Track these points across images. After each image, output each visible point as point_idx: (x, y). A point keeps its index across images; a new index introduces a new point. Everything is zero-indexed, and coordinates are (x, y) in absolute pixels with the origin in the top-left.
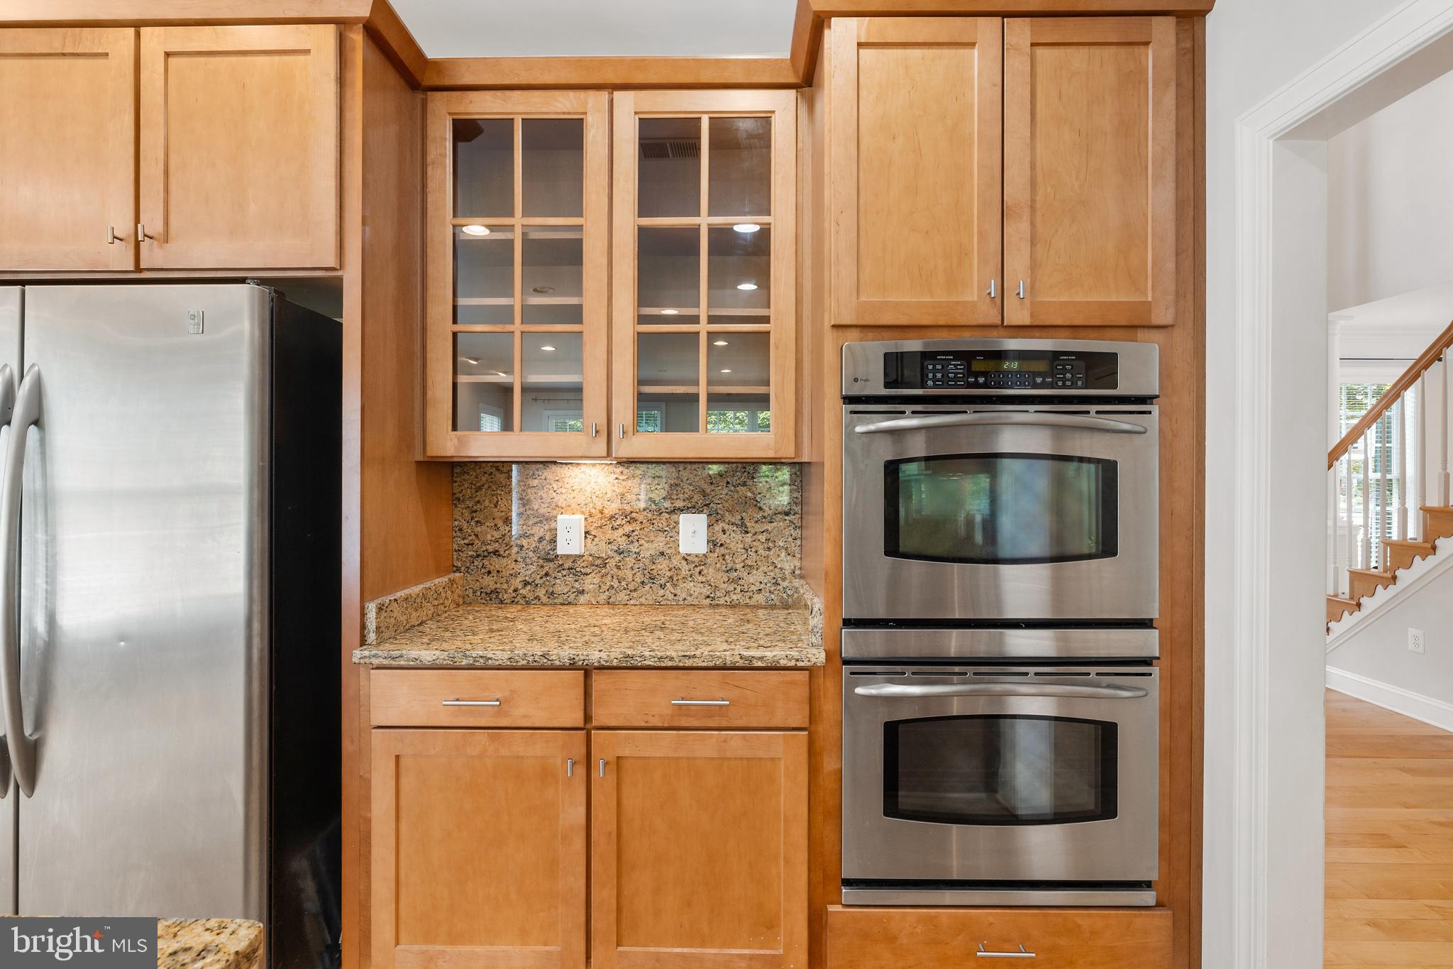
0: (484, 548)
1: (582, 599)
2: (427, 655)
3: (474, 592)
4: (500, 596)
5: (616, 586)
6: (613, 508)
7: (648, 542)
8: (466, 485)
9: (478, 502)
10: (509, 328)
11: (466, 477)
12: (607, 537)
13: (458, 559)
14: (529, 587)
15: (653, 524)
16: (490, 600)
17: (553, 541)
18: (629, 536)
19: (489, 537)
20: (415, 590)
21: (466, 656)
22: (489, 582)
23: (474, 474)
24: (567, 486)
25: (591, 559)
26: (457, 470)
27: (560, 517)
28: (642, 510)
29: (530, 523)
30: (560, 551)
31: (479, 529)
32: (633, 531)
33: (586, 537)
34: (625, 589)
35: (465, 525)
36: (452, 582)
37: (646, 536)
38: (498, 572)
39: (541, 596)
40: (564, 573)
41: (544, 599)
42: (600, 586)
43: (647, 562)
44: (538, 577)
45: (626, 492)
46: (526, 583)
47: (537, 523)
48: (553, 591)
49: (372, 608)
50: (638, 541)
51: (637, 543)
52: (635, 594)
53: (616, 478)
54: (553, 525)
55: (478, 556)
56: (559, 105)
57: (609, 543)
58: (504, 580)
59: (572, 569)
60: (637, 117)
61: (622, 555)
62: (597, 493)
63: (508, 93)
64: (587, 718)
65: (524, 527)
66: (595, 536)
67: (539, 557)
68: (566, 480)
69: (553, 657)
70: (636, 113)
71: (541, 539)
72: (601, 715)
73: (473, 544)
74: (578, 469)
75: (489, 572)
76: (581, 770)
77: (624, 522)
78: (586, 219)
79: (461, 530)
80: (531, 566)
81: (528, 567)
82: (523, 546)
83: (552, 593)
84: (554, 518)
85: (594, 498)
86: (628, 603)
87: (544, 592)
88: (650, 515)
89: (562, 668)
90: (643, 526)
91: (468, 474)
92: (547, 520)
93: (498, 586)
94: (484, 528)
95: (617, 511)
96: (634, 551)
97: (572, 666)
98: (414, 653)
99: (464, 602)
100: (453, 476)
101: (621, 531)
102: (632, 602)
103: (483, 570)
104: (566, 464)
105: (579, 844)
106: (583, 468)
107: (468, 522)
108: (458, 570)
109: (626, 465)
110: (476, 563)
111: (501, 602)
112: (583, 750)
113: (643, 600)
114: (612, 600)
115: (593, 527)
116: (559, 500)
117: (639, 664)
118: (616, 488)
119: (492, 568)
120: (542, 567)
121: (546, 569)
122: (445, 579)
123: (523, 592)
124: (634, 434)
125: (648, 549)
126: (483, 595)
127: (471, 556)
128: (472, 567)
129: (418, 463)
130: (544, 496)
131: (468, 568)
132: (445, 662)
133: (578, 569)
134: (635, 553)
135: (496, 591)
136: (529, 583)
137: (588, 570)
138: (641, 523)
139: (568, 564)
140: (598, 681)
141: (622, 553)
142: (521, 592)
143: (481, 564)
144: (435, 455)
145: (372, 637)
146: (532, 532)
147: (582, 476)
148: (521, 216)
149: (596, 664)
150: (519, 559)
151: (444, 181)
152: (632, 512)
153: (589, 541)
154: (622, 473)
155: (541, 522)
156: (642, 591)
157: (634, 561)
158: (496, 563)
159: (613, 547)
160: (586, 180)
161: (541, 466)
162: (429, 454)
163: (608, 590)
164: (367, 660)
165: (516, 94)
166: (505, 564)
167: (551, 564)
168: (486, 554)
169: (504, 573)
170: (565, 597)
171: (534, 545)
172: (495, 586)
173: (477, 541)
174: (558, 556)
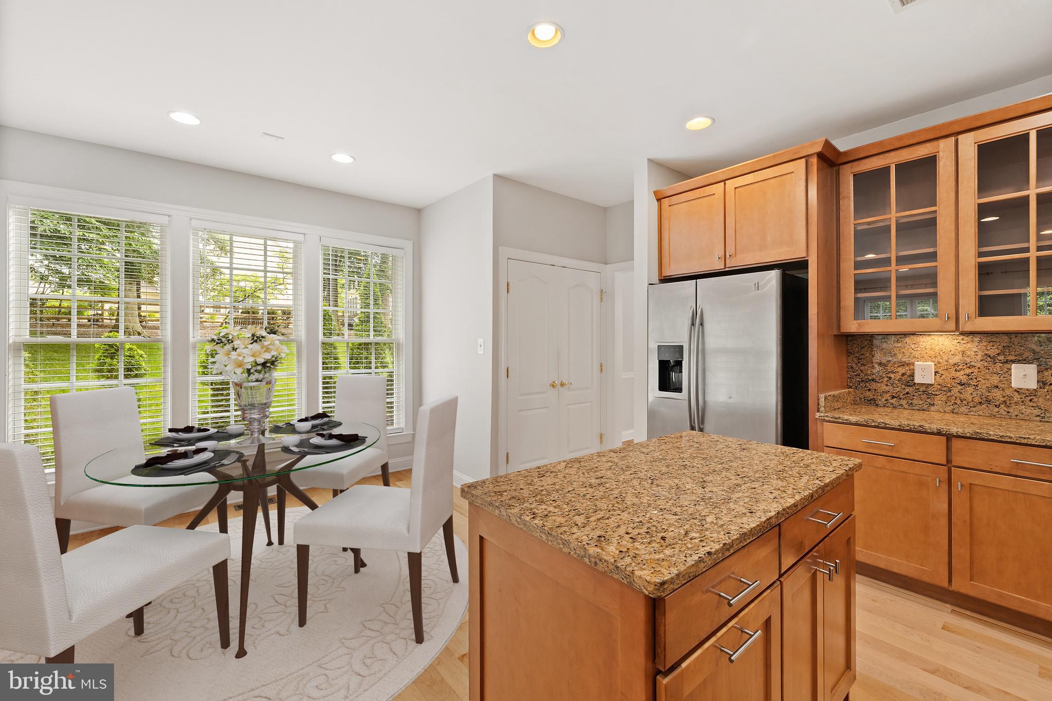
0: (866, 378)
1: (933, 408)
2: (853, 419)
3: (861, 399)
4: (877, 402)
5: (958, 403)
6: (957, 359)
7: (985, 379)
8: (855, 346)
9: (863, 354)
10: (888, 269)
11: (855, 342)
12: (952, 375)
13: (850, 382)
14: (895, 399)
15: (989, 369)
16: (870, 404)
17: (912, 375)
18: (968, 375)
19: (869, 372)
20: (836, 393)
21: (874, 422)
22: (869, 395)
23: (860, 340)
24: (921, 347)
25: (939, 387)
26: (850, 338)
27: (916, 363)
28: (979, 360)
29: (896, 366)
30: (917, 381)
31: (863, 368)
32: (972, 373)
33: (935, 375)
34: (966, 405)
35: (854, 366)
36: (849, 393)
37: (983, 376)
38: (875, 390)
39: (904, 404)
40: (920, 393)
41: (906, 406)
42: (946, 402)
43: (984, 391)
44: (902, 394)
45: (966, 350)
46: (893, 397)
47: (901, 366)
48: (911, 403)
49: (822, 396)
50: (976, 378)
51: (975, 379)
52: (974, 409)
53: (959, 342)
54: (912, 367)
55: (863, 381)
56: (919, 152)
57: (953, 379)
58: (879, 394)
59: (925, 391)
60: (976, 145)
61: (963, 386)
62: (943, 351)
63: (887, 155)
64: (949, 461)
65: (892, 368)
66: (942, 374)
67: (902, 384)
68: (921, 343)
69: (927, 428)
70: (975, 143)
71: (903, 374)
72: (957, 460)
73: (859, 375)
74: (929, 338)
75: (869, 390)
76: (945, 486)
77: (965, 367)
78: (939, 207)
79: (852, 368)
80: (896, 388)
81: (894, 389)
82: (891, 378)
83: (911, 404)
84: (913, 364)
85: (941, 353)
86: (968, 413)
87: (906, 402)
88: (986, 364)
89: (932, 433)
90: (980, 370)
91: (856, 340)
92: (907, 364)
93: (875, 397)
94: (866, 367)
95: (959, 361)
96: (973, 384)
97: (939, 433)
98: (846, 417)
99: (855, 403)
100: (847, 342)
101: (962, 372)
102: (971, 413)
103: (866, 389)
104: (921, 335)
105: (944, 522)
106: (933, 337)
107: (856, 364)
108: (851, 387)
109: (966, 335)
110: (861, 385)
111: (877, 405)
112: (946, 476)
113: (981, 413)
114: (954, 411)
115: (941, 369)
116: (916, 354)
117: (986, 438)
118: (958, 348)
119: (871, 388)
120: (904, 389)
121: (907, 390)
122: (847, 390)
123: (892, 401)
124: (976, 318)
125: (985, 384)
126: (866, 401)
127: (858, 381)
128: (859, 387)
129: (835, 335)
130: (906, 352)
131: (857, 387)
132: (862, 423)
133: (930, 392)
134: (974, 385)
135: (873, 399)
136: (895, 397)
137: (937, 393)
138: (979, 368)
139: (923, 388)
140: (956, 444)
141: (964, 384)
142: (890, 401)
143: (864, 385)
144: (845, 331)
145: (822, 409)
146: (897, 370)
147: (933, 341)
148: (895, 212)
149: (955, 434)
150: (889, 384)
151: (849, 205)
152: (971, 362)
153: (938, 377)
154: (963, 339)
155: (903, 365)
156: (978, 407)
157: (973, 390)
158: (874, 385)
159: (956, 381)
160: (939, 187)
161: (903, 336)
162: (841, 331)
163: (952, 405)
164: (823, 418)
165: (892, 154)
166: (879, 386)
167: (911, 388)
168: (867, 380)
169: (879, 391)
170: (921, 406)
171: (899, 377)
172: (873, 397)
173: (862, 374)
174: (915, 384)
